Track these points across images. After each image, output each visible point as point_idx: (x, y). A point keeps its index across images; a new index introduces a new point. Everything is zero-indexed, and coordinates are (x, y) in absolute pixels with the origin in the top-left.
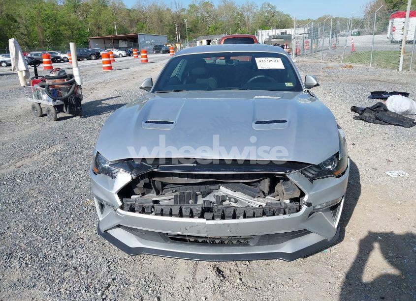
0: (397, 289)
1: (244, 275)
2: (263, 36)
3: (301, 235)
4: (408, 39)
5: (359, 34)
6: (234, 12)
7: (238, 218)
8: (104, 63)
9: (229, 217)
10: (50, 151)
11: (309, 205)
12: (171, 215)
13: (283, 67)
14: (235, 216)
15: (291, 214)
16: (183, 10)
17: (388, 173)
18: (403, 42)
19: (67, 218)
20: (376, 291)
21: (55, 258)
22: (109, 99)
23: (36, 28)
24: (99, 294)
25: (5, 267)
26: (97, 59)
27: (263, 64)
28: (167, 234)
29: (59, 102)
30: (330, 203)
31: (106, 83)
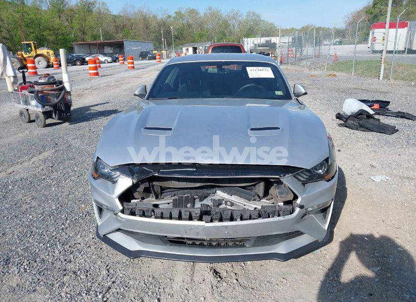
0: (383, 286)
1: (240, 276)
2: (249, 44)
3: (294, 237)
4: (388, 49)
5: (341, 43)
6: (219, 19)
7: (236, 220)
8: (90, 69)
9: (226, 220)
10: (41, 157)
11: (302, 207)
12: (171, 218)
13: (273, 76)
14: (232, 219)
15: (285, 216)
16: (169, 17)
17: (372, 177)
18: (384, 52)
19: (63, 224)
20: (364, 288)
21: (53, 263)
22: (97, 105)
23: (19, 32)
24: (100, 297)
25: (3, 272)
26: (82, 64)
27: (254, 73)
28: (166, 237)
29: (48, 108)
30: (320, 205)
31: (93, 89)
